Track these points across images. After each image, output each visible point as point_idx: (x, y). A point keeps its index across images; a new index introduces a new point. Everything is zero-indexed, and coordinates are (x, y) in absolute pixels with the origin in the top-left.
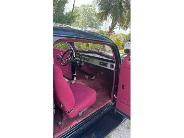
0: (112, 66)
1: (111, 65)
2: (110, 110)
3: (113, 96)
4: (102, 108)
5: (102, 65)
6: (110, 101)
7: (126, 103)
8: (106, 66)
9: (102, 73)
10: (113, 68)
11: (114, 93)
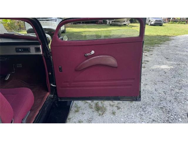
0: (38, 50)
1: (35, 48)
2: (52, 104)
3: (49, 86)
4: (44, 104)
5: (20, 52)
6: (48, 94)
7: (68, 86)
8: (29, 52)
9: (20, 65)
10: (40, 52)
11: (50, 83)
